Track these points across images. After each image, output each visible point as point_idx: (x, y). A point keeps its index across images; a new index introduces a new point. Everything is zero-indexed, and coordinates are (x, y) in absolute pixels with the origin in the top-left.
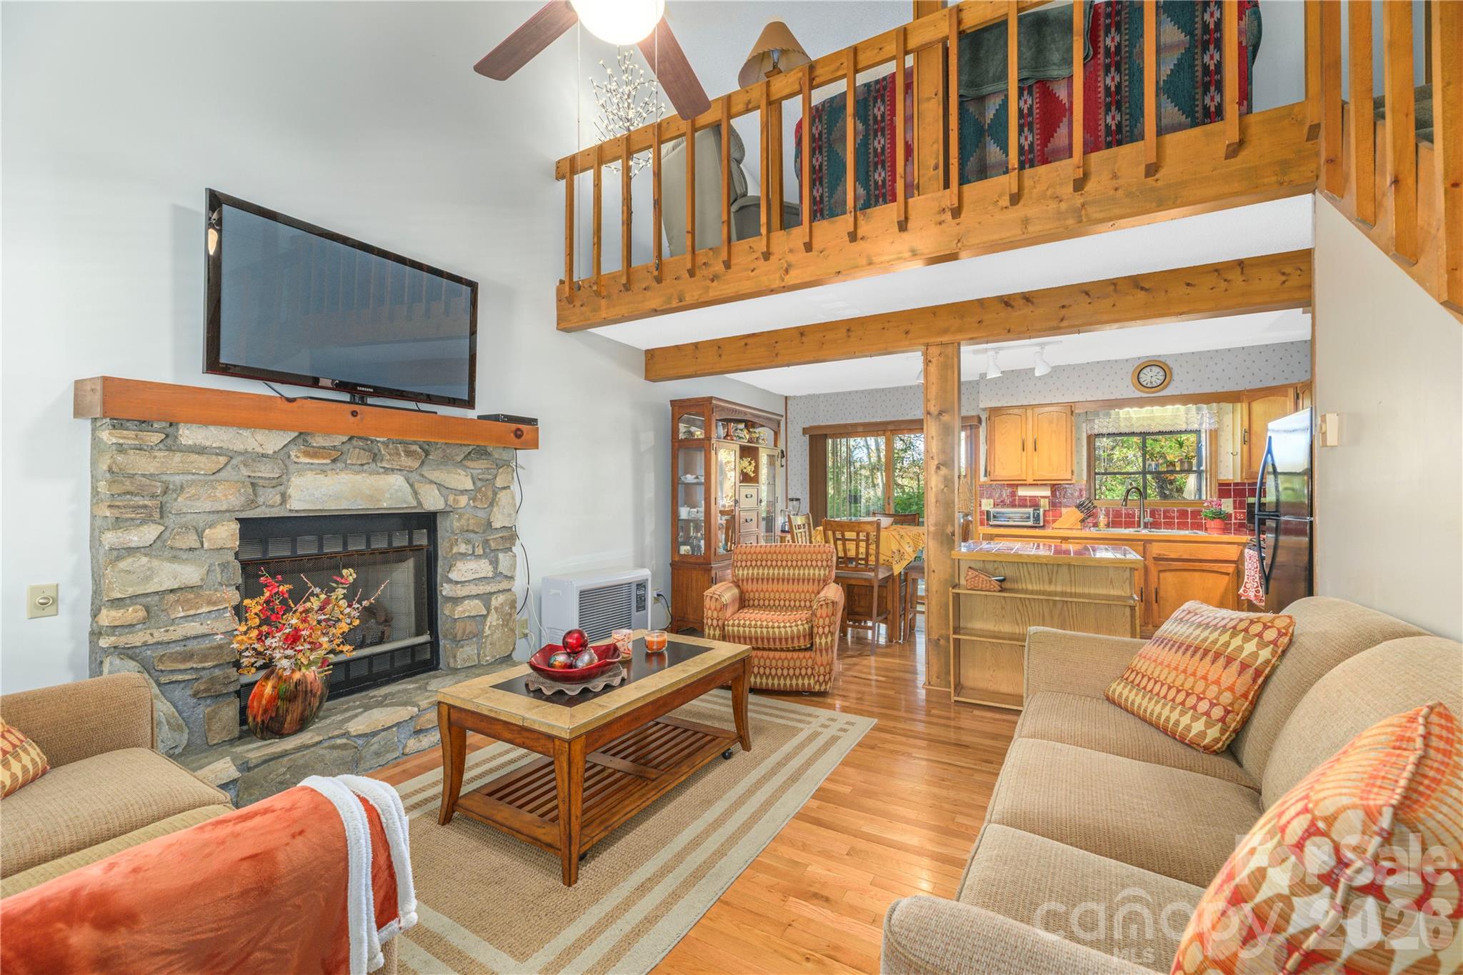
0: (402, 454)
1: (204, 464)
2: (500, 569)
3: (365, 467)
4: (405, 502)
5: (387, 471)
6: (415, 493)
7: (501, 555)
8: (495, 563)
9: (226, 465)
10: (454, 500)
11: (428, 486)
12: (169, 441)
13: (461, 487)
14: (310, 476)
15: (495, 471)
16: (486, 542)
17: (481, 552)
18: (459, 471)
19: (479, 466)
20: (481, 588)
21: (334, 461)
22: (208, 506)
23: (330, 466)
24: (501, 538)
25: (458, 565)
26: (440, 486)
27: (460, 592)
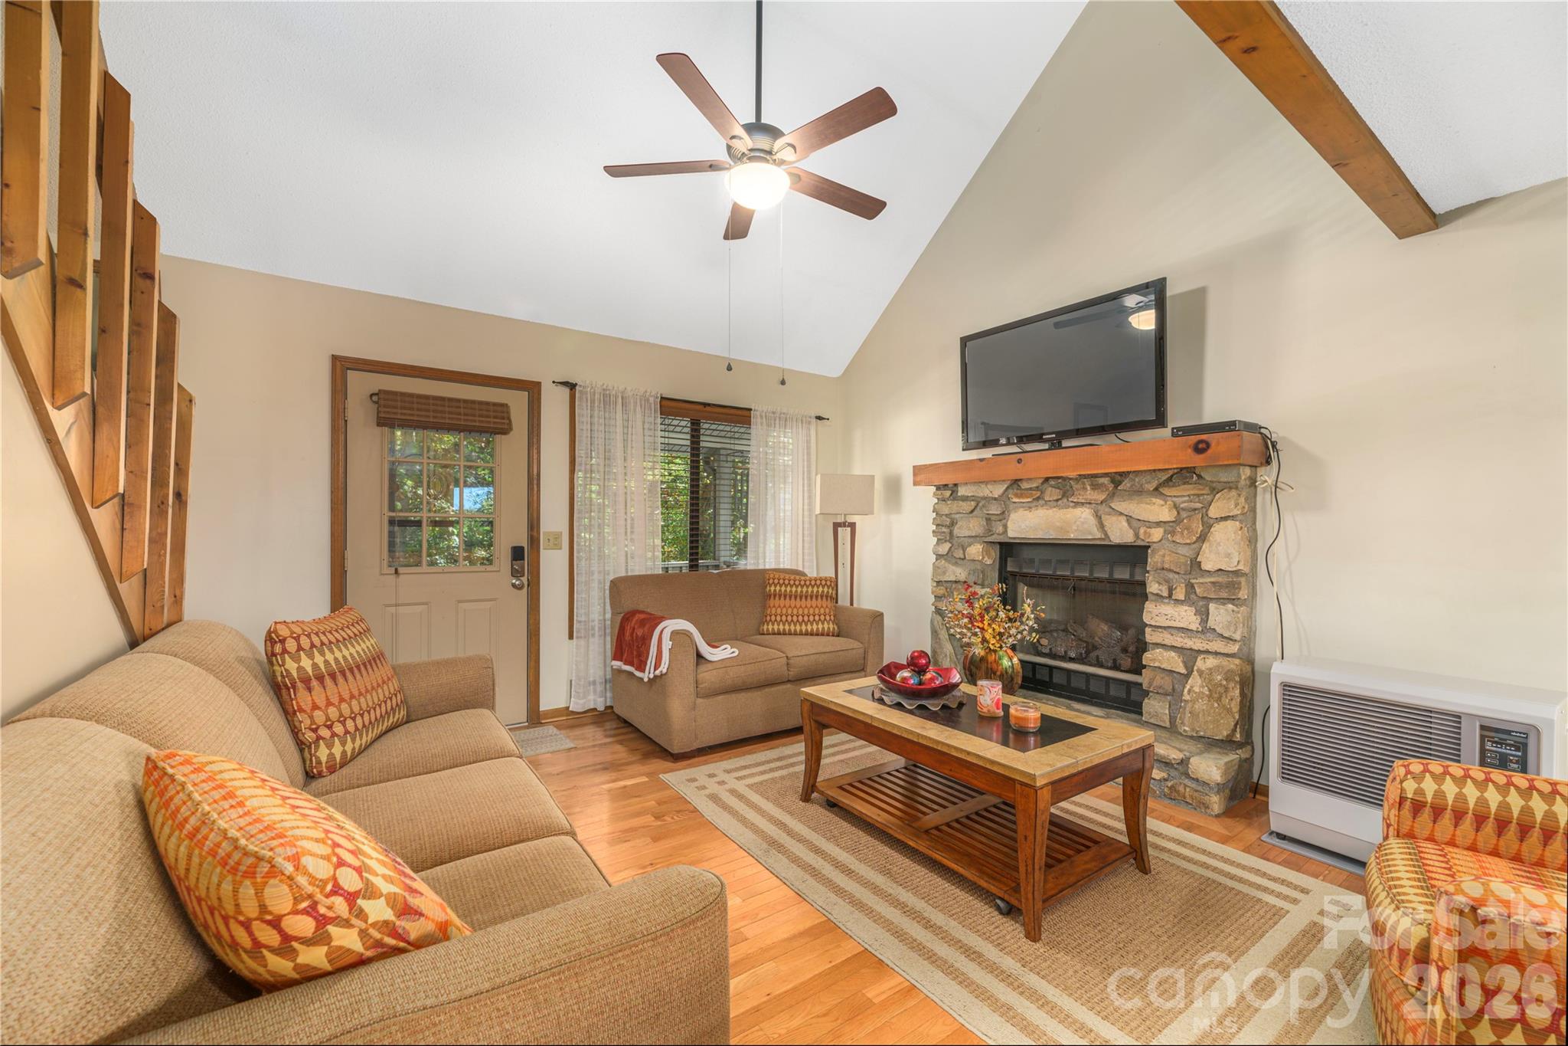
0: (1089, 488)
1: (967, 506)
2: (1211, 623)
3: (1060, 502)
4: (1090, 534)
5: (1077, 504)
6: (1101, 526)
7: (1212, 606)
8: (1204, 615)
9: (976, 507)
10: (1145, 532)
11: (1114, 518)
12: (954, 495)
13: (1153, 519)
14: (1021, 512)
15: (1209, 498)
16: (1190, 587)
17: (1182, 597)
18: (1154, 500)
19: (1182, 493)
20: (1179, 639)
21: (1038, 499)
22: (967, 533)
23: (1034, 504)
24: (1213, 583)
25: (1149, 606)
26: (1129, 518)
27: (1150, 636)
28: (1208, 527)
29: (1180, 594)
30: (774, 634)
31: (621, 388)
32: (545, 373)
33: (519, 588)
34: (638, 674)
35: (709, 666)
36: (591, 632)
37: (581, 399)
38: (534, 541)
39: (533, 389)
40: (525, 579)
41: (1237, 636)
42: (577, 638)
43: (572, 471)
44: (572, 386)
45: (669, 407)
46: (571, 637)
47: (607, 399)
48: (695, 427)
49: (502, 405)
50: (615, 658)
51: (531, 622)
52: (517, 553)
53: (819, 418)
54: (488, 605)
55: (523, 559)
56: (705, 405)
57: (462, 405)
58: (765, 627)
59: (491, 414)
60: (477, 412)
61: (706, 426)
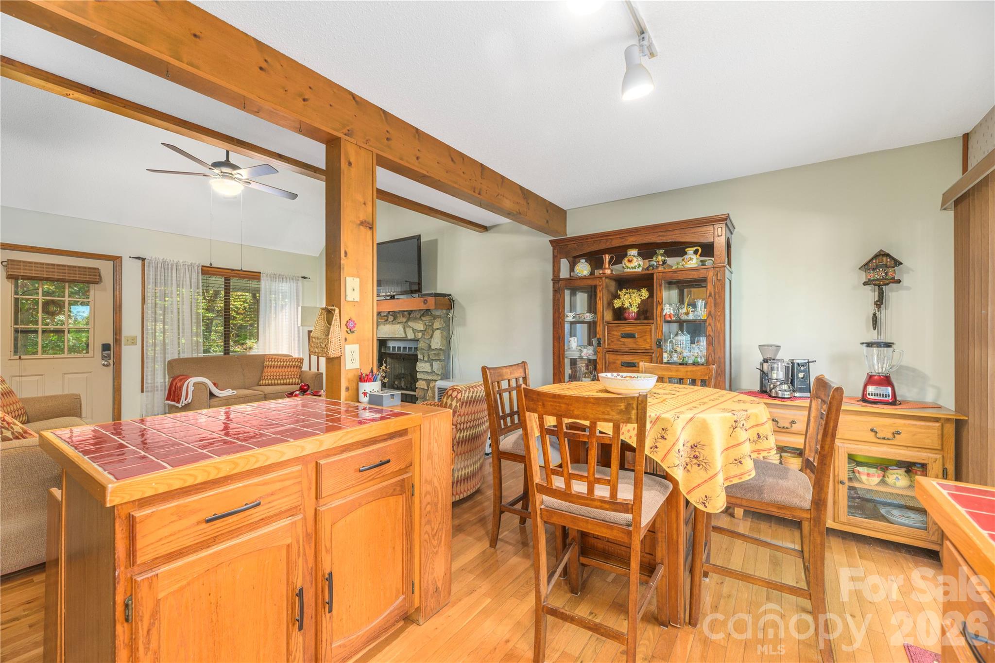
0: (402, 316)
2: (434, 369)
3: (393, 322)
4: (402, 335)
5: (398, 323)
6: (405, 332)
7: (434, 363)
8: (432, 366)
10: (417, 334)
11: (408, 329)
13: (419, 329)
14: (383, 326)
15: (433, 321)
16: (429, 356)
18: (420, 322)
19: (427, 319)
20: (426, 376)
21: (386, 321)
23: (386, 323)
24: (434, 354)
25: (418, 363)
26: (413, 329)
27: (419, 376)
28: (433, 332)
29: (426, 359)
30: (266, 385)
31: (176, 261)
32: (125, 252)
33: (108, 365)
34: (177, 405)
35: (218, 399)
36: (156, 389)
37: (149, 266)
38: (117, 340)
39: (116, 260)
40: (111, 362)
41: (440, 374)
42: (146, 391)
43: (143, 304)
44: (143, 260)
45: (207, 271)
46: (142, 391)
47: (165, 266)
48: (227, 281)
49: (95, 269)
50: (168, 399)
51: (115, 384)
52: (106, 347)
53: (304, 278)
54: (86, 375)
55: (110, 350)
56: (232, 270)
57: (67, 268)
58: (261, 382)
59: (87, 273)
60: (77, 272)
61: (234, 281)
